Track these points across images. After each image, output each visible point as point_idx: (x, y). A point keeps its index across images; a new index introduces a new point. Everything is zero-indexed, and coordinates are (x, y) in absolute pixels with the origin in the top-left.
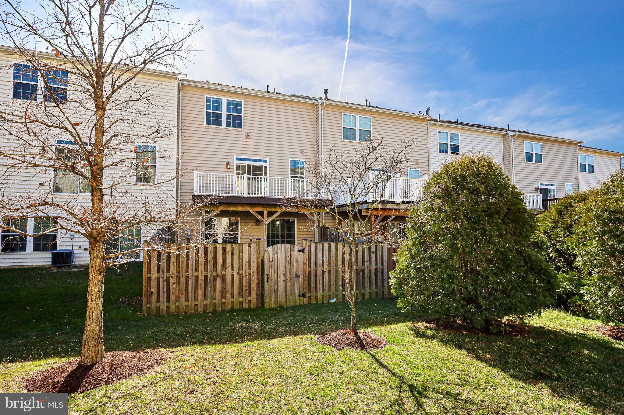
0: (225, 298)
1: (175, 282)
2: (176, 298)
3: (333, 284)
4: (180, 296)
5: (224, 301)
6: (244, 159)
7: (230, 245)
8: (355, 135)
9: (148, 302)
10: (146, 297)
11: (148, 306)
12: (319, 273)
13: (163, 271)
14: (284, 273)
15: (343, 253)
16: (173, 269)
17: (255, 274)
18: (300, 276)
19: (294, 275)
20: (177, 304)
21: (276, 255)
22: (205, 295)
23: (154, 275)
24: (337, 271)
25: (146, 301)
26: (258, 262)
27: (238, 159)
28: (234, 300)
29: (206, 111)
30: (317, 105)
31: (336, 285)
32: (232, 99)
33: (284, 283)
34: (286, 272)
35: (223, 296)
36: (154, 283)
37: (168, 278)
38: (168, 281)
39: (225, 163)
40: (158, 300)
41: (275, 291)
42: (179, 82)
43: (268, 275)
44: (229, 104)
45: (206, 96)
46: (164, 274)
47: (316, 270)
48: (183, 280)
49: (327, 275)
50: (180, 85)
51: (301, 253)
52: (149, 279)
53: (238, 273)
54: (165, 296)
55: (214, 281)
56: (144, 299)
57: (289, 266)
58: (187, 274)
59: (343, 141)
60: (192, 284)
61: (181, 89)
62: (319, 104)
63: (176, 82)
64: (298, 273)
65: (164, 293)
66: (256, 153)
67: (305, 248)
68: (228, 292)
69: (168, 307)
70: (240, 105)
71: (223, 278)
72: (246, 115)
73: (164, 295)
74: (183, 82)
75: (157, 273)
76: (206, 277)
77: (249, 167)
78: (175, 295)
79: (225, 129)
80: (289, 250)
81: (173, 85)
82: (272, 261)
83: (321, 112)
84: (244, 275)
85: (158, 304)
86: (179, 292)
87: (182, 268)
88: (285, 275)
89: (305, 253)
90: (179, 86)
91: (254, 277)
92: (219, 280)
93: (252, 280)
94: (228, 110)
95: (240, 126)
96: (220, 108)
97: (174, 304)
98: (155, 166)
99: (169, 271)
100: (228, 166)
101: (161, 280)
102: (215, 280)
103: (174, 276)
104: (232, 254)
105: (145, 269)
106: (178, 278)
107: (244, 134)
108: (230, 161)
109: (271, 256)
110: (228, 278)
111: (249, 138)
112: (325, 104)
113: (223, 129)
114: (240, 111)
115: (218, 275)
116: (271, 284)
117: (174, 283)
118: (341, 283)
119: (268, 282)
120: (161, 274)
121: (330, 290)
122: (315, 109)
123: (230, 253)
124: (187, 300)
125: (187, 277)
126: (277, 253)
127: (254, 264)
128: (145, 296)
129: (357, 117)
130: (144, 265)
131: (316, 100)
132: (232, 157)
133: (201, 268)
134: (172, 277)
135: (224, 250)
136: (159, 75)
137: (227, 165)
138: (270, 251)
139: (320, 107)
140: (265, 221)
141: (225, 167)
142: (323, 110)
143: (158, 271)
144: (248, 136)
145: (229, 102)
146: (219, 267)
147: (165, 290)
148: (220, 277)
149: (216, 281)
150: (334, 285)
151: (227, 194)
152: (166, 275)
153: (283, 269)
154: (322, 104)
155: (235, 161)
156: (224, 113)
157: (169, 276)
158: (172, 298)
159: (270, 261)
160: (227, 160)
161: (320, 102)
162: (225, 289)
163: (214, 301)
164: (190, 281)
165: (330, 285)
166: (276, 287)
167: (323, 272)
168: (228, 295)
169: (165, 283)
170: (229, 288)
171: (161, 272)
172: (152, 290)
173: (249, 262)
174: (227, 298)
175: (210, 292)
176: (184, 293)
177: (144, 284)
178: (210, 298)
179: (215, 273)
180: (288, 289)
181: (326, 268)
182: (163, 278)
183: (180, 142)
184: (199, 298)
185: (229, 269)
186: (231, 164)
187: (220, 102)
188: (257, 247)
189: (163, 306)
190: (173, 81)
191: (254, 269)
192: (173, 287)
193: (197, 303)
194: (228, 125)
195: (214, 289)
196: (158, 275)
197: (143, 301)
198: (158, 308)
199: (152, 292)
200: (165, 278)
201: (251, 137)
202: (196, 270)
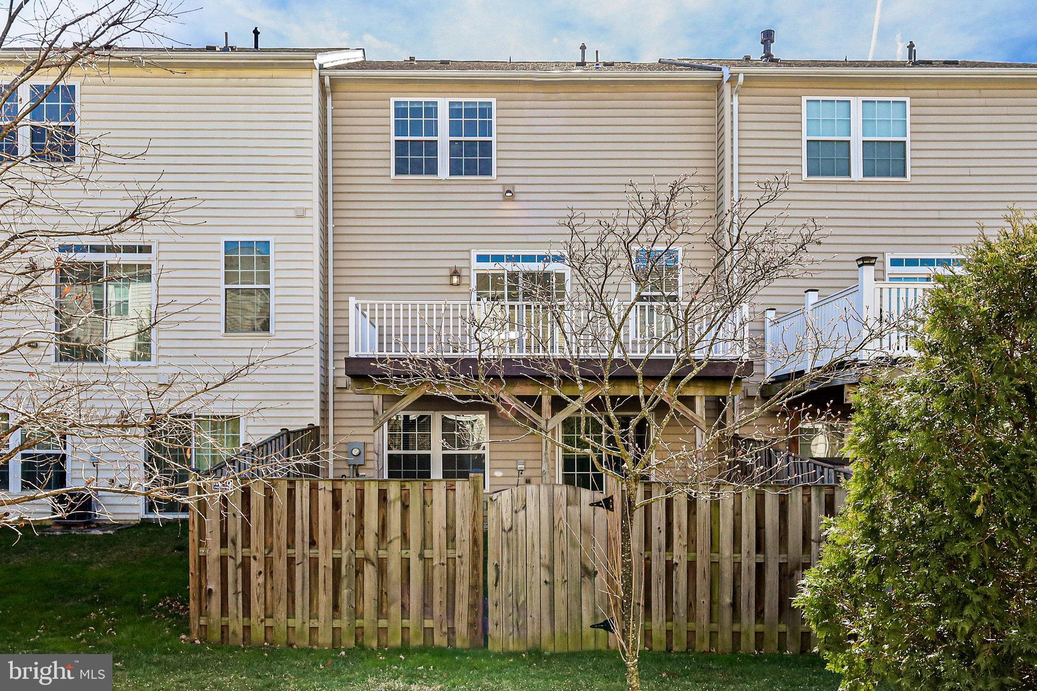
0: (387, 617)
1: (262, 569)
2: (266, 609)
3: (703, 600)
4: (276, 603)
5: (383, 623)
6: (498, 259)
7: (399, 483)
8: (849, 160)
9: (203, 613)
10: (197, 602)
11: (202, 622)
12: (658, 568)
13: (234, 543)
14: (546, 561)
15: (737, 514)
16: (257, 538)
17: (466, 559)
18: (596, 573)
19: (578, 569)
20: (269, 622)
21: (522, 514)
22: (336, 607)
23: (213, 551)
24: (715, 565)
25: (197, 608)
26: (474, 530)
27: (481, 258)
28: (412, 623)
29: (393, 138)
30: (718, 85)
31: (711, 602)
32: (463, 100)
33: (545, 589)
34: (552, 559)
35: (381, 611)
36: (213, 570)
37: (246, 560)
38: (245, 566)
39: (447, 272)
40: (224, 611)
41: (520, 608)
42: (323, 72)
43: (497, 566)
44: (455, 112)
45: (393, 100)
46: (235, 549)
47: (648, 559)
48: (281, 566)
49: (681, 574)
50: (327, 81)
51: (601, 511)
52: (202, 560)
53: (421, 556)
54: (240, 601)
55: (357, 573)
56: (193, 605)
57: (561, 544)
58: (290, 551)
59: (807, 182)
60: (303, 577)
61: (328, 90)
62: (725, 79)
63: (316, 74)
64: (590, 568)
65: (236, 593)
66: (531, 238)
67: (612, 497)
68: (394, 601)
69: (247, 628)
70: (486, 111)
71: (381, 568)
72: (503, 138)
73: (237, 599)
74: (332, 73)
75: (221, 547)
76: (337, 563)
77: (513, 276)
78: (262, 600)
79: (446, 183)
80: (563, 501)
81: (306, 82)
82: (511, 529)
83: (732, 102)
84: (436, 562)
85: (223, 619)
86: (272, 596)
87: (278, 538)
88: (551, 569)
89: (612, 510)
90: (322, 83)
91: (464, 570)
92: (369, 572)
93: (458, 575)
94: (455, 129)
95: (486, 170)
96: (432, 129)
97: (262, 621)
98: (268, 290)
99: (247, 543)
100: (455, 280)
101: (230, 562)
102: (359, 572)
103: (258, 555)
104: (405, 507)
105: (193, 535)
106: (268, 562)
107: (499, 189)
108: (459, 264)
109: (506, 515)
110: (394, 568)
111: (512, 199)
112: (741, 78)
113: (440, 183)
114: (486, 129)
115: (367, 559)
116: (507, 589)
117: (260, 573)
118: (727, 599)
119: (500, 583)
120: (229, 551)
121: (691, 615)
122: (714, 95)
123: (398, 505)
124: (291, 614)
125: (291, 561)
126: (525, 507)
127: (463, 532)
128: (194, 600)
129: (856, 103)
130: (191, 528)
131: (714, 69)
132: (465, 255)
133: (324, 538)
134: (255, 558)
135: (383, 496)
136: (272, 64)
137: (451, 276)
138: (504, 503)
139: (727, 88)
140: (543, 423)
141: (447, 281)
142: (736, 98)
143: (224, 543)
144: (509, 194)
145: (457, 107)
146: (370, 540)
147: (240, 589)
148: (373, 564)
149: (363, 573)
150: (707, 602)
151: (451, 353)
152: (240, 552)
153: (545, 552)
154: (733, 79)
155: (475, 265)
156: (443, 138)
157: (248, 554)
158: (257, 608)
159: (503, 530)
160: (452, 264)
161: (726, 72)
162: (386, 593)
163: (359, 622)
164: (298, 570)
165: (691, 605)
166: (522, 598)
167: (670, 567)
168: (395, 610)
169: (240, 571)
170: (395, 591)
171: (230, 544)
172: (209, 587)
173: (450, 527)
174: (392, 618)
175: (349, 599)
176: (284, 597)
177: (192, 570)
178: (349, 614)
179: (360, 554)
180: (560, 608)
181: (679, 553)
182: (234, 559)
183: (330, 226)
184: (322, 613)
185: (396, 545)
186: (464, 273)
187: (431, 110)
188: (472, 490)
189: (236, 625)
190: (306, 73)
191: (464, 548)
192: (256, 581)
193: (316, 625)
194: (455, 170)
195: (358, 593)
196: (223, 551)
197: (192, 610)
198: (224, 628)
199: (210, 590)
200: (239, 560)
201: (518, 197)
202: (313, 543)
